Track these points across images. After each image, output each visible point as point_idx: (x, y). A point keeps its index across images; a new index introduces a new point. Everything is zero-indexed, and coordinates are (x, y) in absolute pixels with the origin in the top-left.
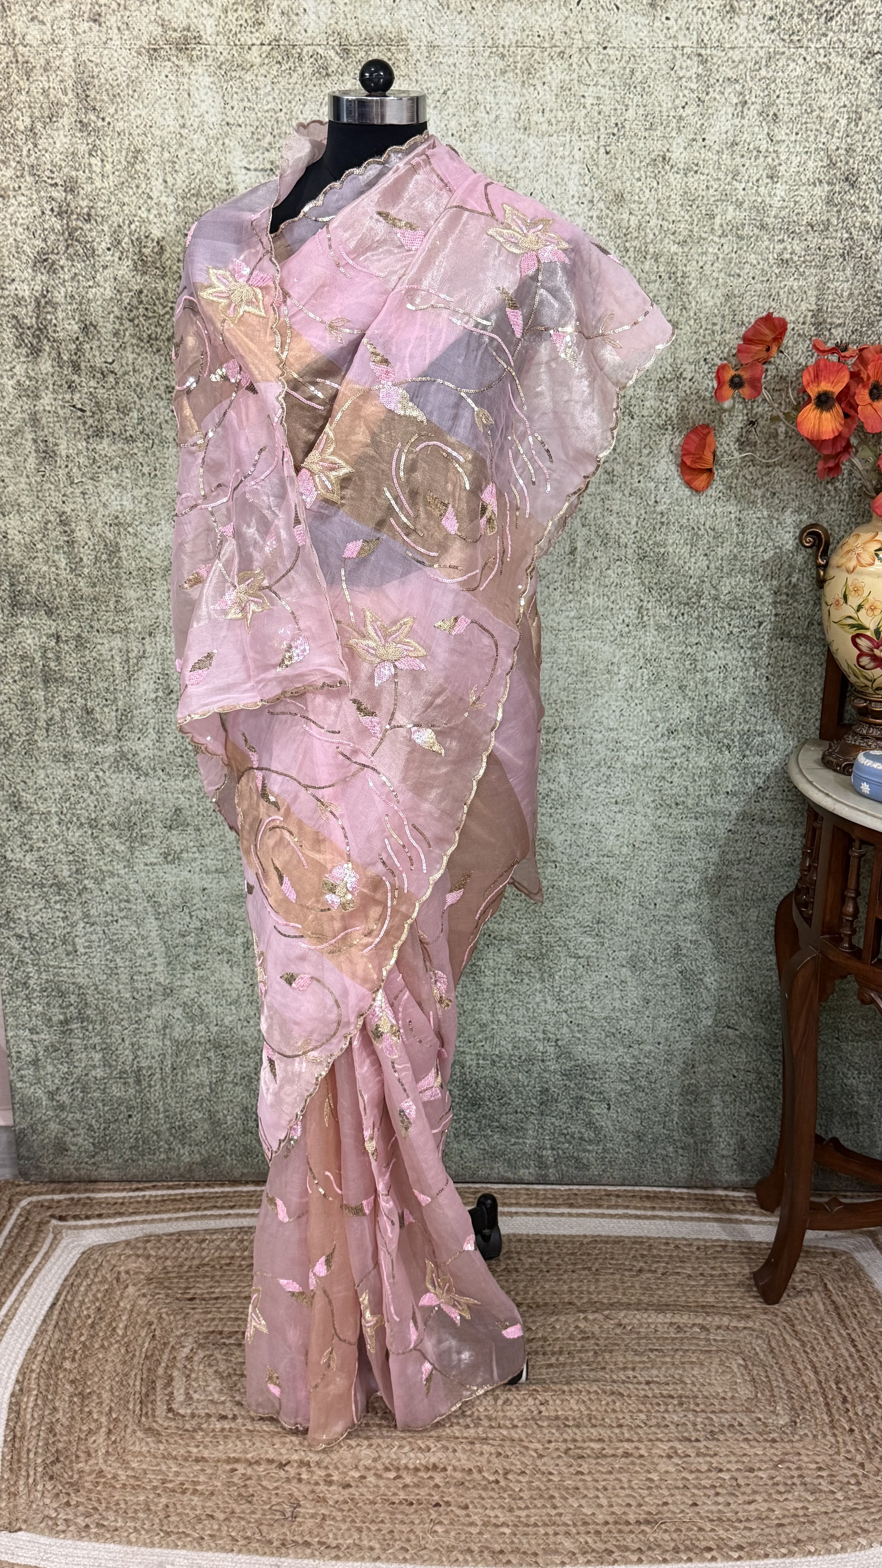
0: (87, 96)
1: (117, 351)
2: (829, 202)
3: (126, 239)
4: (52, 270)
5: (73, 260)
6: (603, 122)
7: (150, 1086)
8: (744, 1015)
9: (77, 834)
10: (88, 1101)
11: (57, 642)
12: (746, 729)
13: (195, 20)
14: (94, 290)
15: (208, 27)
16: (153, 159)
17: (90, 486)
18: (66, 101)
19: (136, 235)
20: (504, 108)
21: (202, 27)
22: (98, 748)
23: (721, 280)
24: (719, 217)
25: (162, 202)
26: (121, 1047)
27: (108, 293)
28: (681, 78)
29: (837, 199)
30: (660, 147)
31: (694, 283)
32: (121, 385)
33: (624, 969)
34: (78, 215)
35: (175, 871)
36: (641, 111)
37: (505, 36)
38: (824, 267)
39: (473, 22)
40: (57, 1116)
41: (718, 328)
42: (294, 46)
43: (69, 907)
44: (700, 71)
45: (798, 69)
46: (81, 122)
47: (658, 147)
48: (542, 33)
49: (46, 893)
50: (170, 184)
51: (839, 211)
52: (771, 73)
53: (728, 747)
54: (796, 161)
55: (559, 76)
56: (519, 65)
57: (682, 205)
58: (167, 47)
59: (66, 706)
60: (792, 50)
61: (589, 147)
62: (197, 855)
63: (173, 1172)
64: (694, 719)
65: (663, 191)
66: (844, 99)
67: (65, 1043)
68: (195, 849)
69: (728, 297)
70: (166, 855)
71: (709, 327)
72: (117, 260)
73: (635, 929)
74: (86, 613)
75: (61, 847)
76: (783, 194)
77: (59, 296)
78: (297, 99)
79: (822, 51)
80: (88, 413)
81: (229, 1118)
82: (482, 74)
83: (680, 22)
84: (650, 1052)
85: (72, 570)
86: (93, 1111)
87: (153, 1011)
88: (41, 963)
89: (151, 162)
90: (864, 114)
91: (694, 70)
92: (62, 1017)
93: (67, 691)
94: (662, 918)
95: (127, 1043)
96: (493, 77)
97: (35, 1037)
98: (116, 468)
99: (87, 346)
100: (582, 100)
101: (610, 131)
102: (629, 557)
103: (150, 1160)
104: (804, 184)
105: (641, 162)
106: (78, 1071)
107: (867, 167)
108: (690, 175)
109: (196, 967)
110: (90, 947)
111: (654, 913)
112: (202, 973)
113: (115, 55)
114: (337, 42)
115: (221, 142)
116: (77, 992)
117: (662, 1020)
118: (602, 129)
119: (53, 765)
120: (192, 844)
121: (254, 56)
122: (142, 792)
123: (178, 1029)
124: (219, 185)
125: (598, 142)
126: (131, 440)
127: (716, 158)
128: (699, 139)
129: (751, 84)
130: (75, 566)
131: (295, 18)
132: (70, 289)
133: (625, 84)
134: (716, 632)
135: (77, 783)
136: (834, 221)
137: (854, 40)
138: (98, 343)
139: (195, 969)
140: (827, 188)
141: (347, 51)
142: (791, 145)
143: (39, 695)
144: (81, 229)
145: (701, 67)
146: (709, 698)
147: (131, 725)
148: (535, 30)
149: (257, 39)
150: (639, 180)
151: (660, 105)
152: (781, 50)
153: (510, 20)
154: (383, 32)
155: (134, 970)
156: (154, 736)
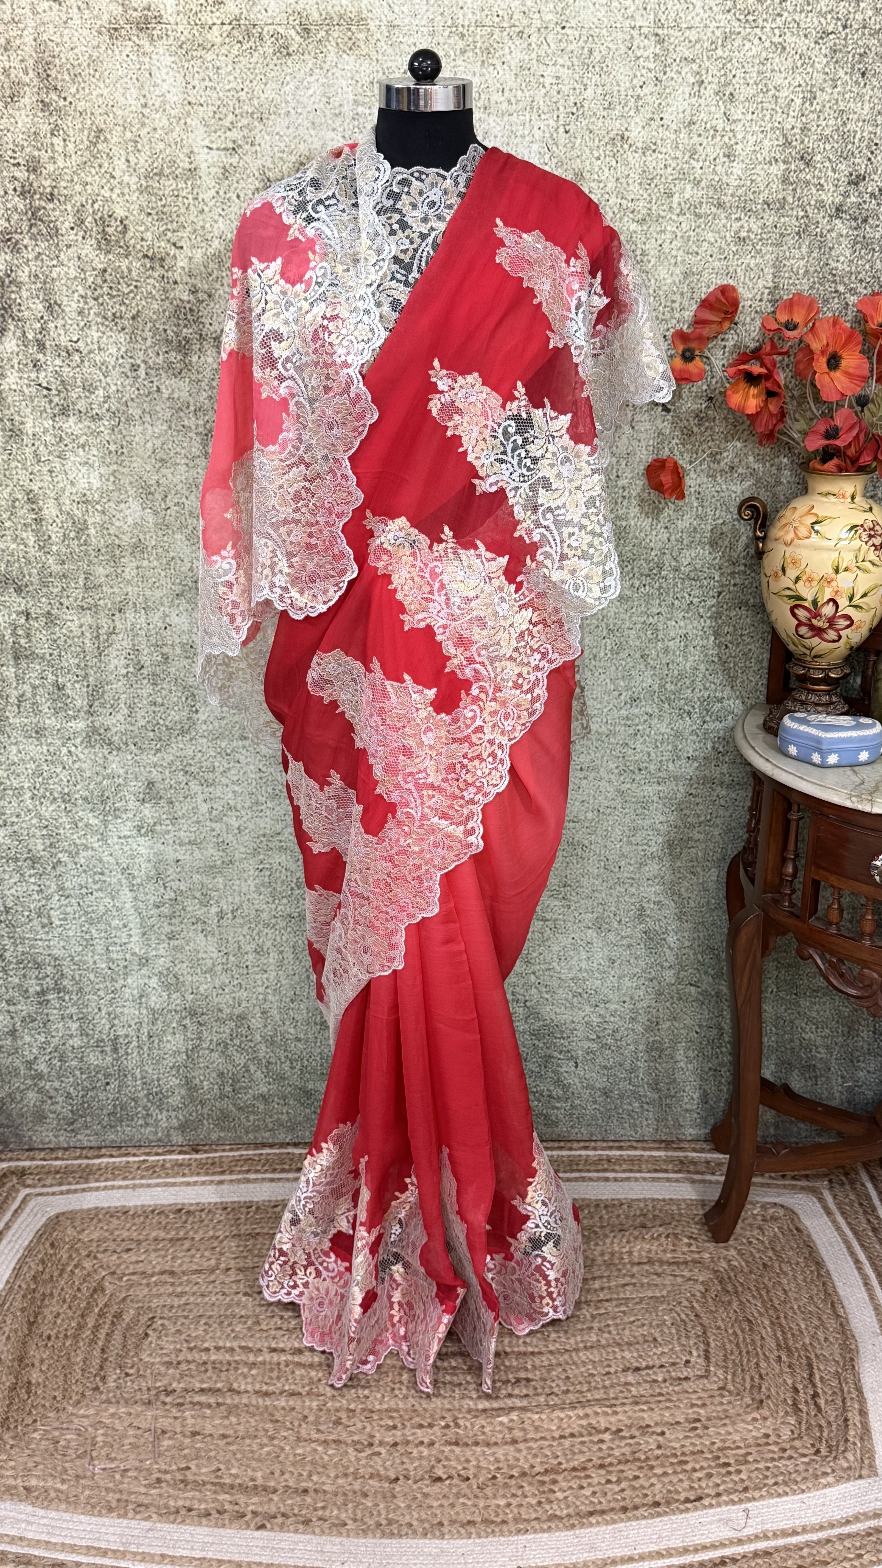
0: (48, 76)
1: (82, 330)
2: (785, 180)
3: (90, 219)
4: (16, 249)
5: (36, 240)
6: (562, 102)
7: (127, 1054)
8: (706, 973)
9: (51, 809)
10: (66, 1070)
11: (27, 619)
12: (706, 696)
14: (58, 269)
16: (115, 139)
17: (57, 464)
18: (28, 80)
19: (100, 214)
22: (70, 724)
23: (679, 258)
24: (677, 195)
25: (125, 182)
26: (97, 1017)
27: (73, 273)
28: (638, 58)
29: (793, 177)
31: (653, 261)
32: (86, 364)
33: (590, 931)
34: (41, 194)
35: (149, 843)
38: (779, 245)
40: (35, 1085)
41: (676, 305)
42: (254, 25)
43: (44, 881)
44: (657, 51)
45: (753, 49)
46: (42, 101)
47: (617, 126)
49: (21, 867)
50: (132, 164)
51: (794, 190)
52: (727, 53)
53: (689, 713)
54: (752, 140)
55: (518, 55)
57: (640, 184)
58: (128, 26)
59: (37, 682)
60: (748, 30)
61: (548, 126)
62: (170, 828)
63: (151, 1137)
64: (656, 687)
65: (621, 170)
66: (799, 78)
67: (41, 1013)
68: (168, 822)
69: (686, 275)
70: (139, 828)
71: (668, 304)
72: (80, 239)
74: (55, 590)
75: (34, 821)
76: (739, 172)
77: (23, 276)
78: (258, 78)
79: (777, 31)
80: (54, 392)
81: (205, 1083)
84: (616, 1011)
85: (41, 548)
86: (71, 1080)
87: (129, 981)
88: (17, 935)
89: (113, 141)
90: (818, 93)
91: (652, 50)
92: (38, 988)
93: (38, 667)
95: (104, 1012)
97: (12, 1008)
98: (83, 446)
99: (51, 325)
101: (569, 110)
103: (128, 1126)
104: (760, 163)
106: (55, 1041)
107: (822, 146)
108: (648, 153)
109: (171, 937)
110: (65, 919)
112: (176, 943)
113: (76, 34)
114: (297, 22)
115: (183, 121)
116: (53, 963)
117: (627, 979)
118: (562, 109)
119: (25, 741)
120: (165, 816)
122: (114, 766)
123: (154, 998)
125: (557, 121)
126: (97, 418)
127: (673, 137)
128: (657, 118)
129: (707, 64)
130: (44, 543)
132: (34, 268)
133: (584, 64)
134: (676, 602)
135: (49, 758)
136: (790, 199)
137: (809, 20)
138: (62, 322)
139: (170, 939)
140: (783, 167)
141: (307, 31)
142: (747, 125)
143: (10, 672)
144: (44, 208)
145: (658, 46)
146: (670, 666)
147: (102, 701)
150: (598, 158)
151: (618, 85)
152: (737, 30)
155: (110, 941)
156: (126, 711)
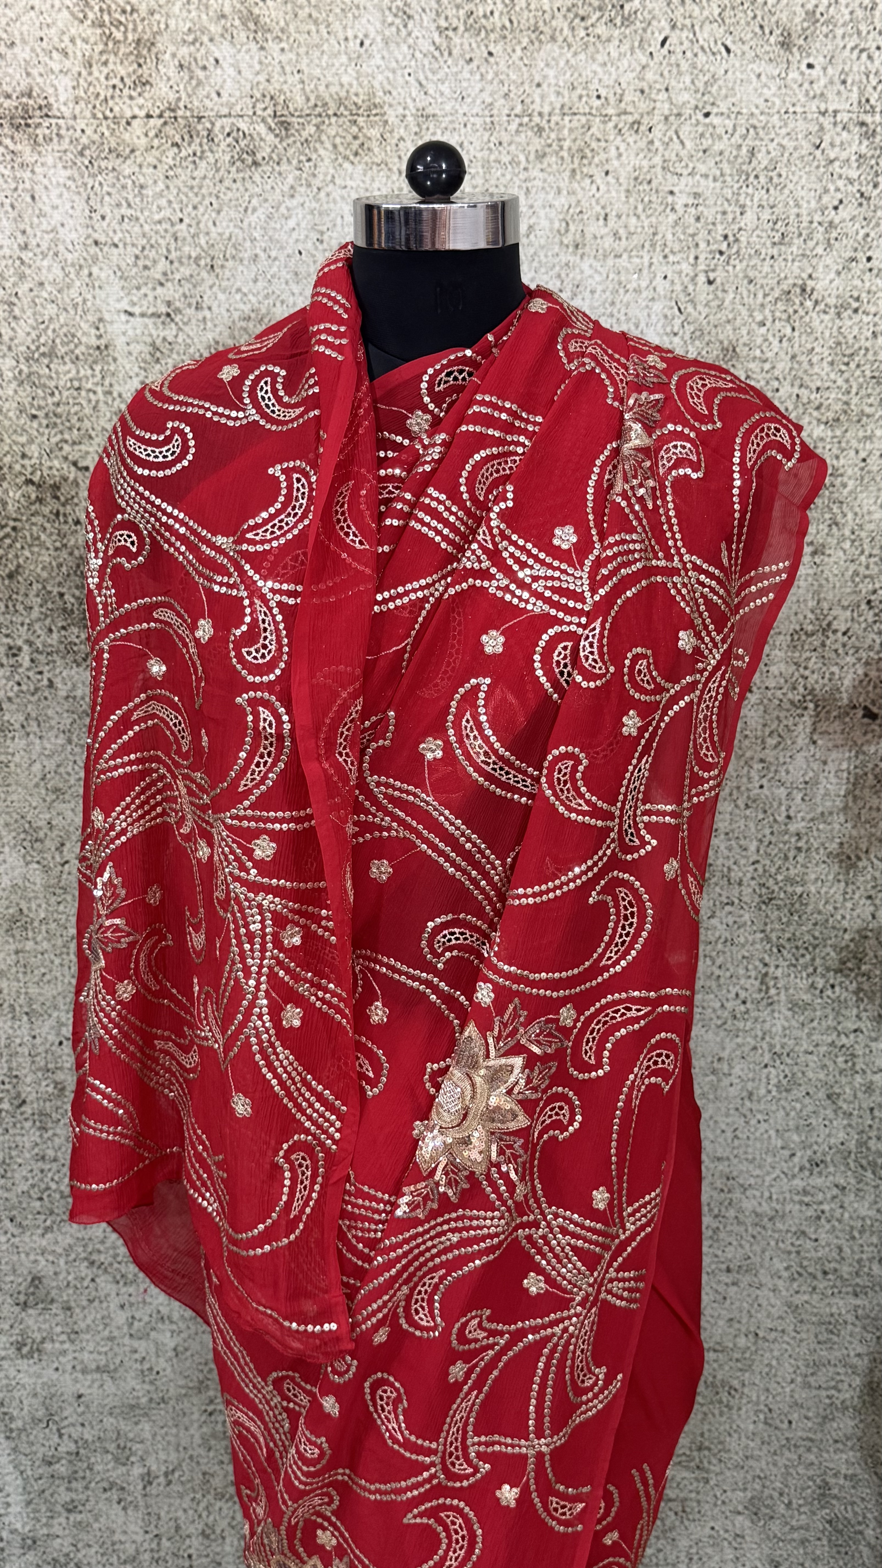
13: (39, 80)
15: (61, 90)
20: (542, 213)
21: (51, 91)
30: (797, 271)
36: (766, 215)
37: (542, 97)
39: (490, 77)
48: (603, 93)
56: (566, 144)
73: (758, 1459)
82: (506, 159)
83: (830, 71)
94: (800, 1443)
96: (523, 164)
100: (670, 199)
102: (745, 899)
105: (765, 295)
111: (787, 1435)
121: (136, 135)
124: (84, 340)
131: (201, 74)
148: (592, 87)
149: (141, 107)
153: (551, 73)
154: (343, 94)
